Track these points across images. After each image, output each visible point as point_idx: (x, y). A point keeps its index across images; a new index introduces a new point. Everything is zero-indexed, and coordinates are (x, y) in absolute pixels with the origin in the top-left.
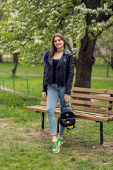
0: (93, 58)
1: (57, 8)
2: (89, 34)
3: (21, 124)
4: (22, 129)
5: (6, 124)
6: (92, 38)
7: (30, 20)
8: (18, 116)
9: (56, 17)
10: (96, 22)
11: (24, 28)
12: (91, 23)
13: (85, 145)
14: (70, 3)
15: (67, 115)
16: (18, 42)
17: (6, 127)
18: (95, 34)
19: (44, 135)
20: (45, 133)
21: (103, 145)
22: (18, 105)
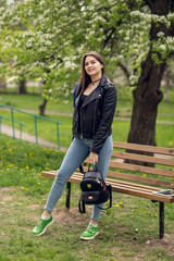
0: (159, 93)
1: (104, 13)
2: (154, 55)
3: (35, 199)
4: (34, 207)
5: (10, 198)
6: (157, 62)
7: (58, 31)
8: (31, 184)
9: (101, 26)
10: (165, 36)
11: (49, 43)
12: (157, 38)
13: (133, 238)
14: (124, 4)
15: (89, 186)
16: (42, 64)
17: (10, 202)
18: (164, 55)
19: (69, 219)
20: (71, 215)
21: (164, 240)
22: (37, 165)
